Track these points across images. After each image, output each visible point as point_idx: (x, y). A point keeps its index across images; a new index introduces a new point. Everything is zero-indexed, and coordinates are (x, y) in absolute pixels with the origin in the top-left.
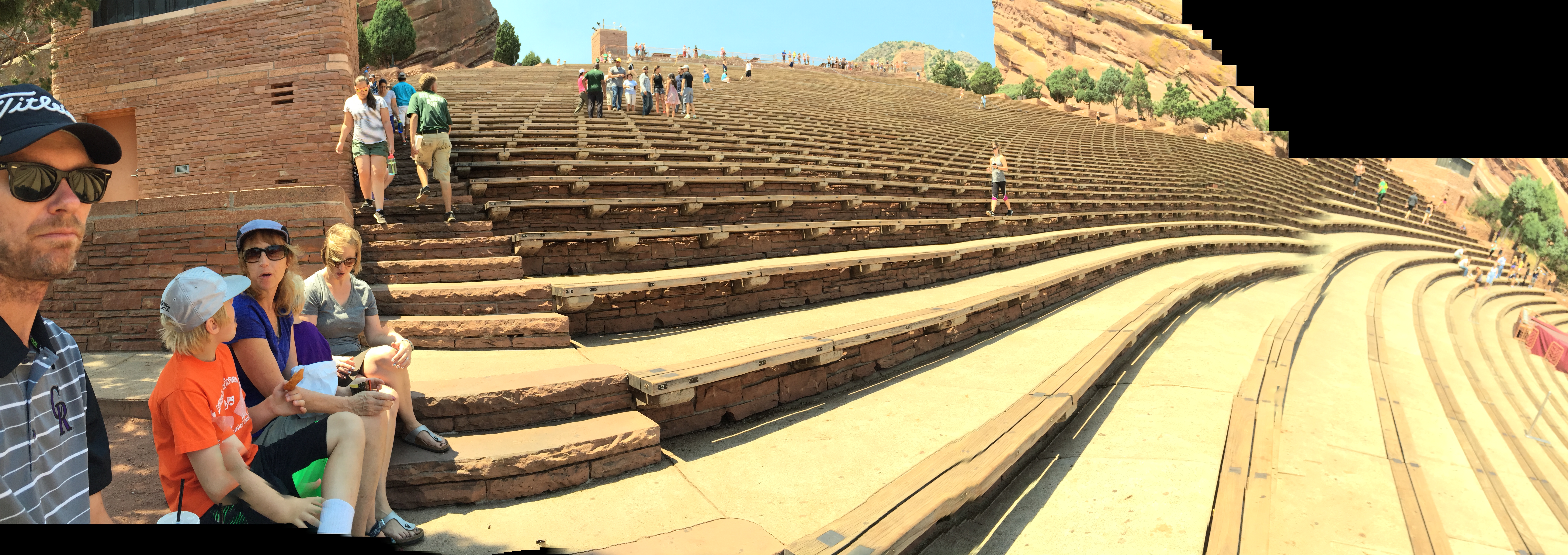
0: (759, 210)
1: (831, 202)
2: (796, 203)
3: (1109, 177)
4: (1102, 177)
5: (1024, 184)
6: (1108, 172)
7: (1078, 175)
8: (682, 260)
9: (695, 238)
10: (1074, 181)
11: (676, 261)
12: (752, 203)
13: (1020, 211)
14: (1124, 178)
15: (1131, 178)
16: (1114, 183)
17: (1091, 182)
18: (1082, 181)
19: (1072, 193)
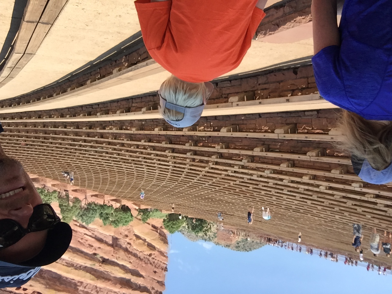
0: (275, 147)
1: (235, 148)
2: (252, 149)
3: (85, 154)
4: (90, 155)
5: (136, 153)
6: (87, 157)
7: (105, 157)
8: (308, 116)
9: (300, 131)
10: (107, 153)
11: (312, 115)
12: (280, 152)
13: (132, 136)
14: (75, 153)
15: (71, 152)
16: (81, 150)
17: (96, 152)
18: (102, 152)
19: (104, 145)
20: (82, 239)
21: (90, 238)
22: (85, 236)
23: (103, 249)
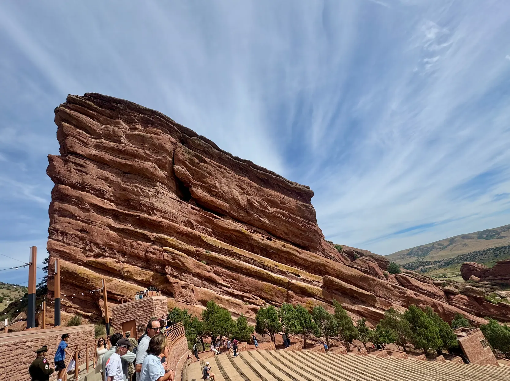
20: (232, 282)
21: (223, 283)
22: (229, 285)
23: (204, 270)
